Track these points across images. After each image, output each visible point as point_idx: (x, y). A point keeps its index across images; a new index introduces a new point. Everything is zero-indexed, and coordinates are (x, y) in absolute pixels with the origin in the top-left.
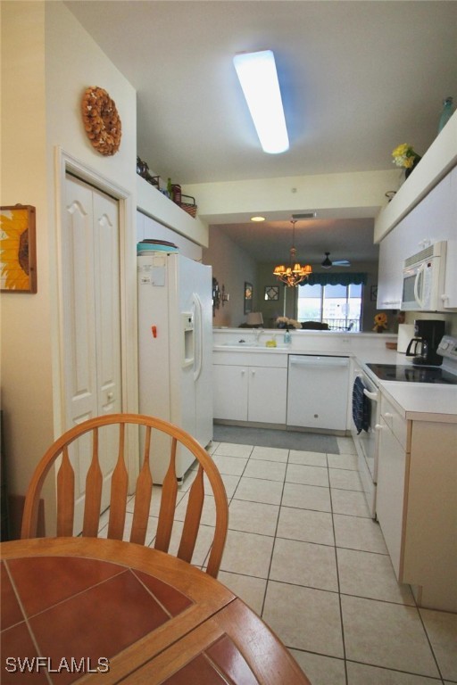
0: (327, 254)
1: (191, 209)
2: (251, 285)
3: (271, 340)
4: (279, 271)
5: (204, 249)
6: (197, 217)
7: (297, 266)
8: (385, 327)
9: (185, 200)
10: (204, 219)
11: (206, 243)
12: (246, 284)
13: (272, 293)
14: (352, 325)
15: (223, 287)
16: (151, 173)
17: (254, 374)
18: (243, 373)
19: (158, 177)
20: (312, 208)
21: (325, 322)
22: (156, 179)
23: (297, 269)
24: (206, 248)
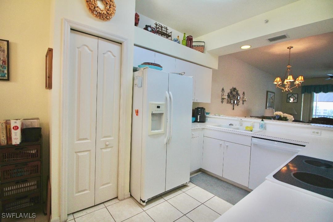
2: (273, 93)
5: (214, 71)
6: (206, 52)
9: (194, 44)
11: (215, 67)
12: (267, 92)
15: (244, 93)
17: (227, 146)
19: (171, 32)
22: (170, 34)
24: (216, 70)
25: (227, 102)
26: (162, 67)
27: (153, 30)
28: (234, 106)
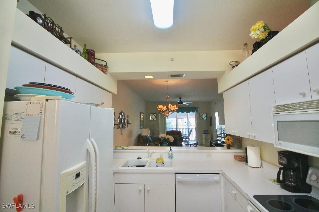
0: (180, 98)
1: (104, 68)
2: (143, 113)
3: (159, 157)
4: (160, 107)
5: (114, 95)
6: (108, 74)
7: (170, 105)
8: (231, 144)
9: (96, 61)
10: (113, 75)
11: (115, 91)
12: (140, 113)
13: (153, 117)
14: (191, 131)
15: (128, 116)
16: (65, 35)
17: (149, 191)
18: (140, 191)
19: (71, 38)
20: (183, 70)
21: (179, 130)
22: (69, 40)
23: (170, 106)
24: (115, 95)
25: (117, 128)
26: (73, 94)
27: (45, 25)
28: (122, 130)
